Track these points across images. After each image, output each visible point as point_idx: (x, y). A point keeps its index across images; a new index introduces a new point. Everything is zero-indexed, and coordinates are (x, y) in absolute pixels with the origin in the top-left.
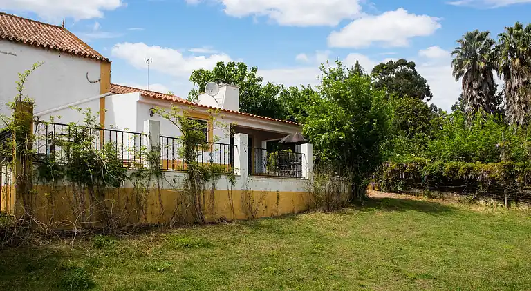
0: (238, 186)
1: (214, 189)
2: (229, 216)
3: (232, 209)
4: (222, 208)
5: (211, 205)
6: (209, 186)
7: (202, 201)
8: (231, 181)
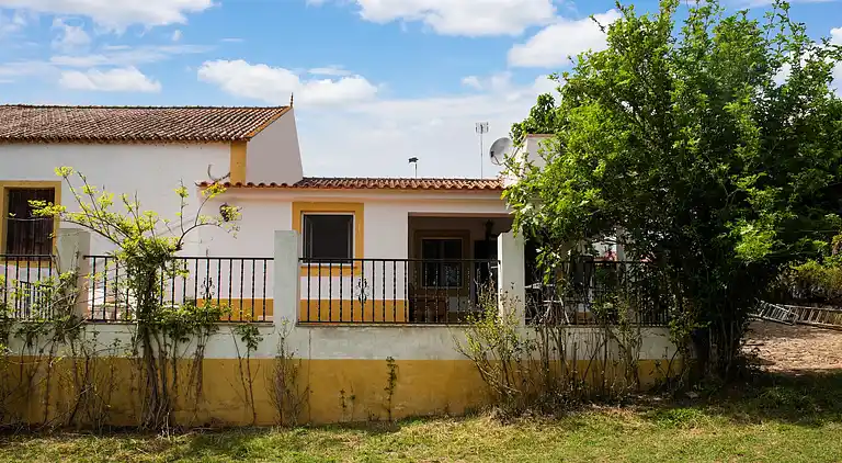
0: (268, 348)
1: (199, 357)
2: (240, 416)
3: (249, 401)
4: (222, 399)
5: (194, 390)
6: (187, 350)
7: (170, 383)
8: (246, 337)
